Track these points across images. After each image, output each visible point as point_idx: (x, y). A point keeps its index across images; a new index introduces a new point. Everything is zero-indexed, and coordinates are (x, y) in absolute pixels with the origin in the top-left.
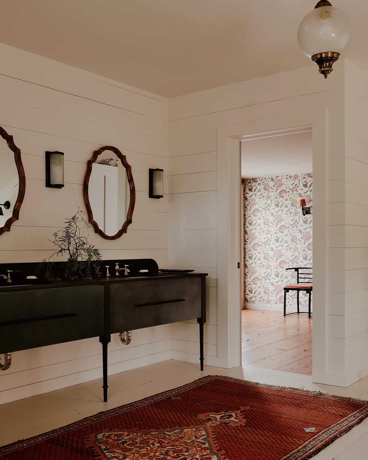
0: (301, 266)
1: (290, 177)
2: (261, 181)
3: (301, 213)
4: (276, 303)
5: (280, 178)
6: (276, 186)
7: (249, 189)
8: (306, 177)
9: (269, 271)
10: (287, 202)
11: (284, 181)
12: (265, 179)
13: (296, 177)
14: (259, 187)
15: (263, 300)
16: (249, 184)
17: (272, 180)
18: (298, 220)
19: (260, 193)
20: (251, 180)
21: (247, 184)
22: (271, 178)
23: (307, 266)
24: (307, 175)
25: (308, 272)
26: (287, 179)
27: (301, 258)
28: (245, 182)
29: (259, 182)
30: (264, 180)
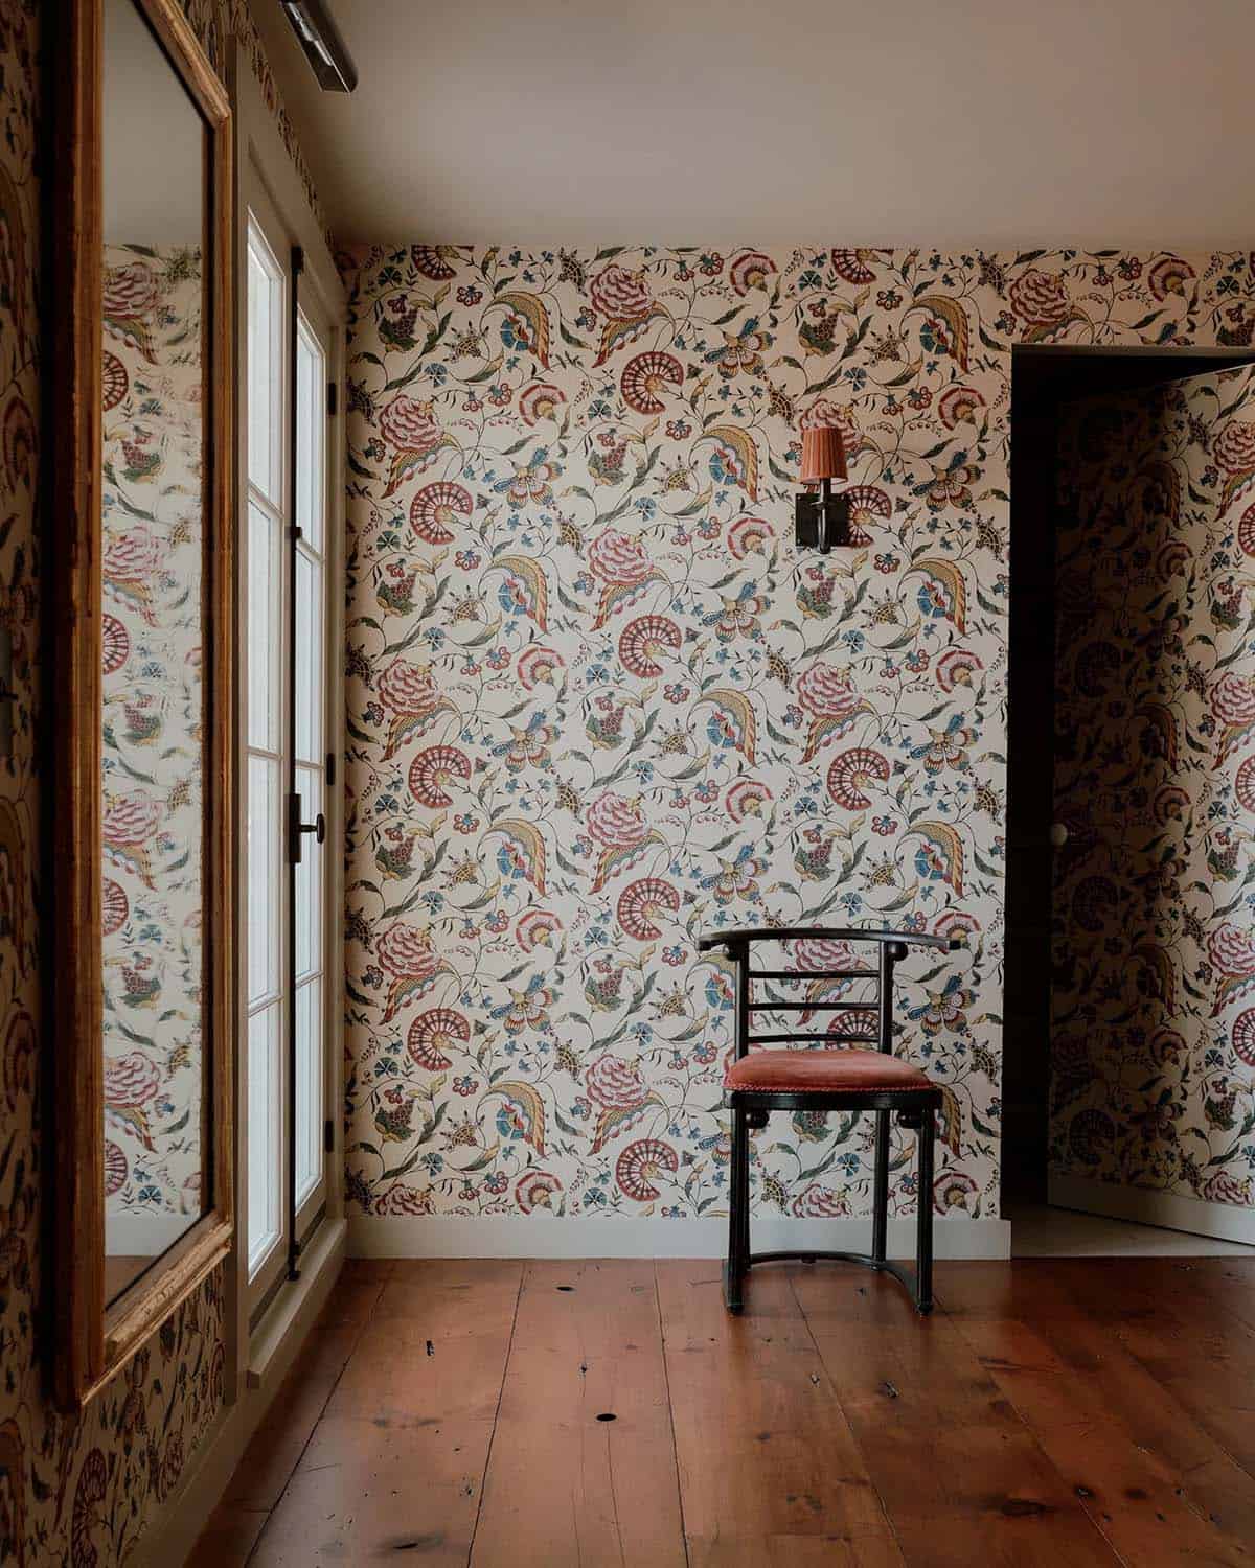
0: (783, 918)
1: (711, 264)
2: (484, 269)
3: (786, 535)
4: (595, 1197)
5: (629, 262)
6: (602, 320)
7: (386, 327)
8: (822, 272)
9: (541, 960)
10: (683, 447)
11: (658, 285)
12: (516, 258)
13: (753, 270)
14: (463, 318)
15: (496, 1184)
16: (382, 283)
17: (573, 271)
18: (762, 587)
19: (470, 365)
20: (399, 256)
21: (363, 287)
22: (565, 261)
23: (827, 921)
24: (828, 262)
25: (834, 960)
26: (685, 275)
27: (783, 865)
28: (354, 266)
29: (466, 276)
30: (509, 271)
